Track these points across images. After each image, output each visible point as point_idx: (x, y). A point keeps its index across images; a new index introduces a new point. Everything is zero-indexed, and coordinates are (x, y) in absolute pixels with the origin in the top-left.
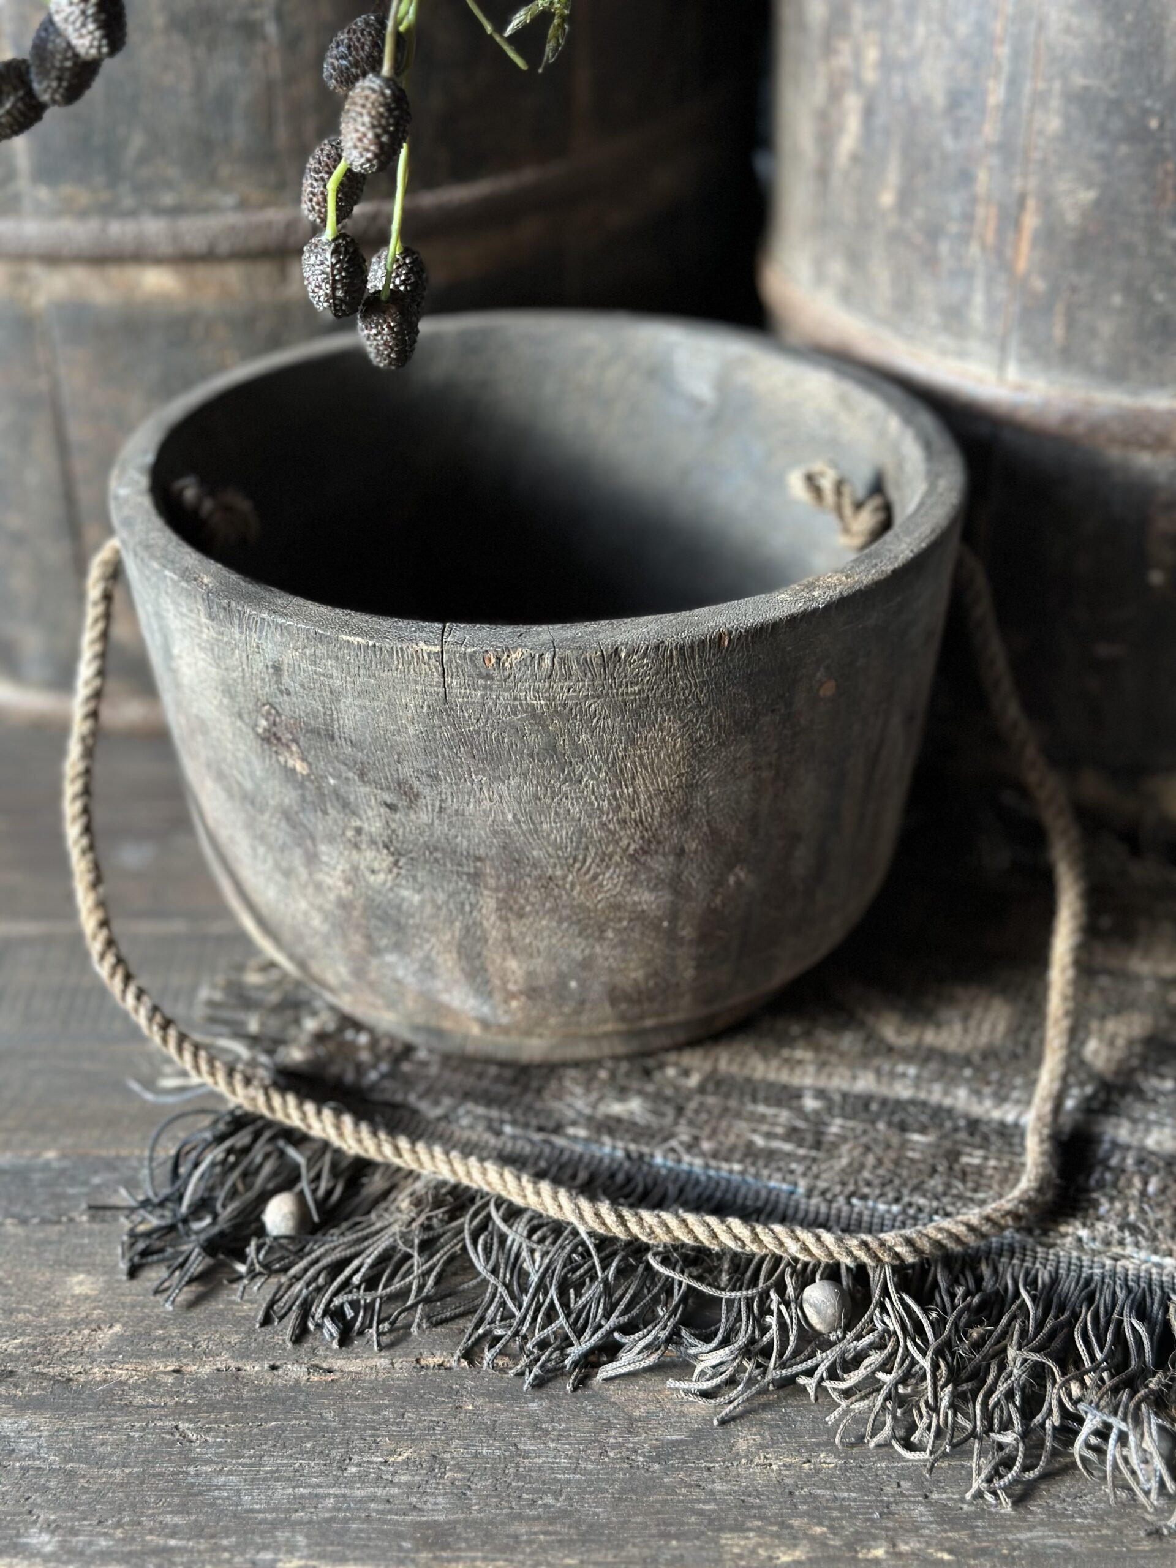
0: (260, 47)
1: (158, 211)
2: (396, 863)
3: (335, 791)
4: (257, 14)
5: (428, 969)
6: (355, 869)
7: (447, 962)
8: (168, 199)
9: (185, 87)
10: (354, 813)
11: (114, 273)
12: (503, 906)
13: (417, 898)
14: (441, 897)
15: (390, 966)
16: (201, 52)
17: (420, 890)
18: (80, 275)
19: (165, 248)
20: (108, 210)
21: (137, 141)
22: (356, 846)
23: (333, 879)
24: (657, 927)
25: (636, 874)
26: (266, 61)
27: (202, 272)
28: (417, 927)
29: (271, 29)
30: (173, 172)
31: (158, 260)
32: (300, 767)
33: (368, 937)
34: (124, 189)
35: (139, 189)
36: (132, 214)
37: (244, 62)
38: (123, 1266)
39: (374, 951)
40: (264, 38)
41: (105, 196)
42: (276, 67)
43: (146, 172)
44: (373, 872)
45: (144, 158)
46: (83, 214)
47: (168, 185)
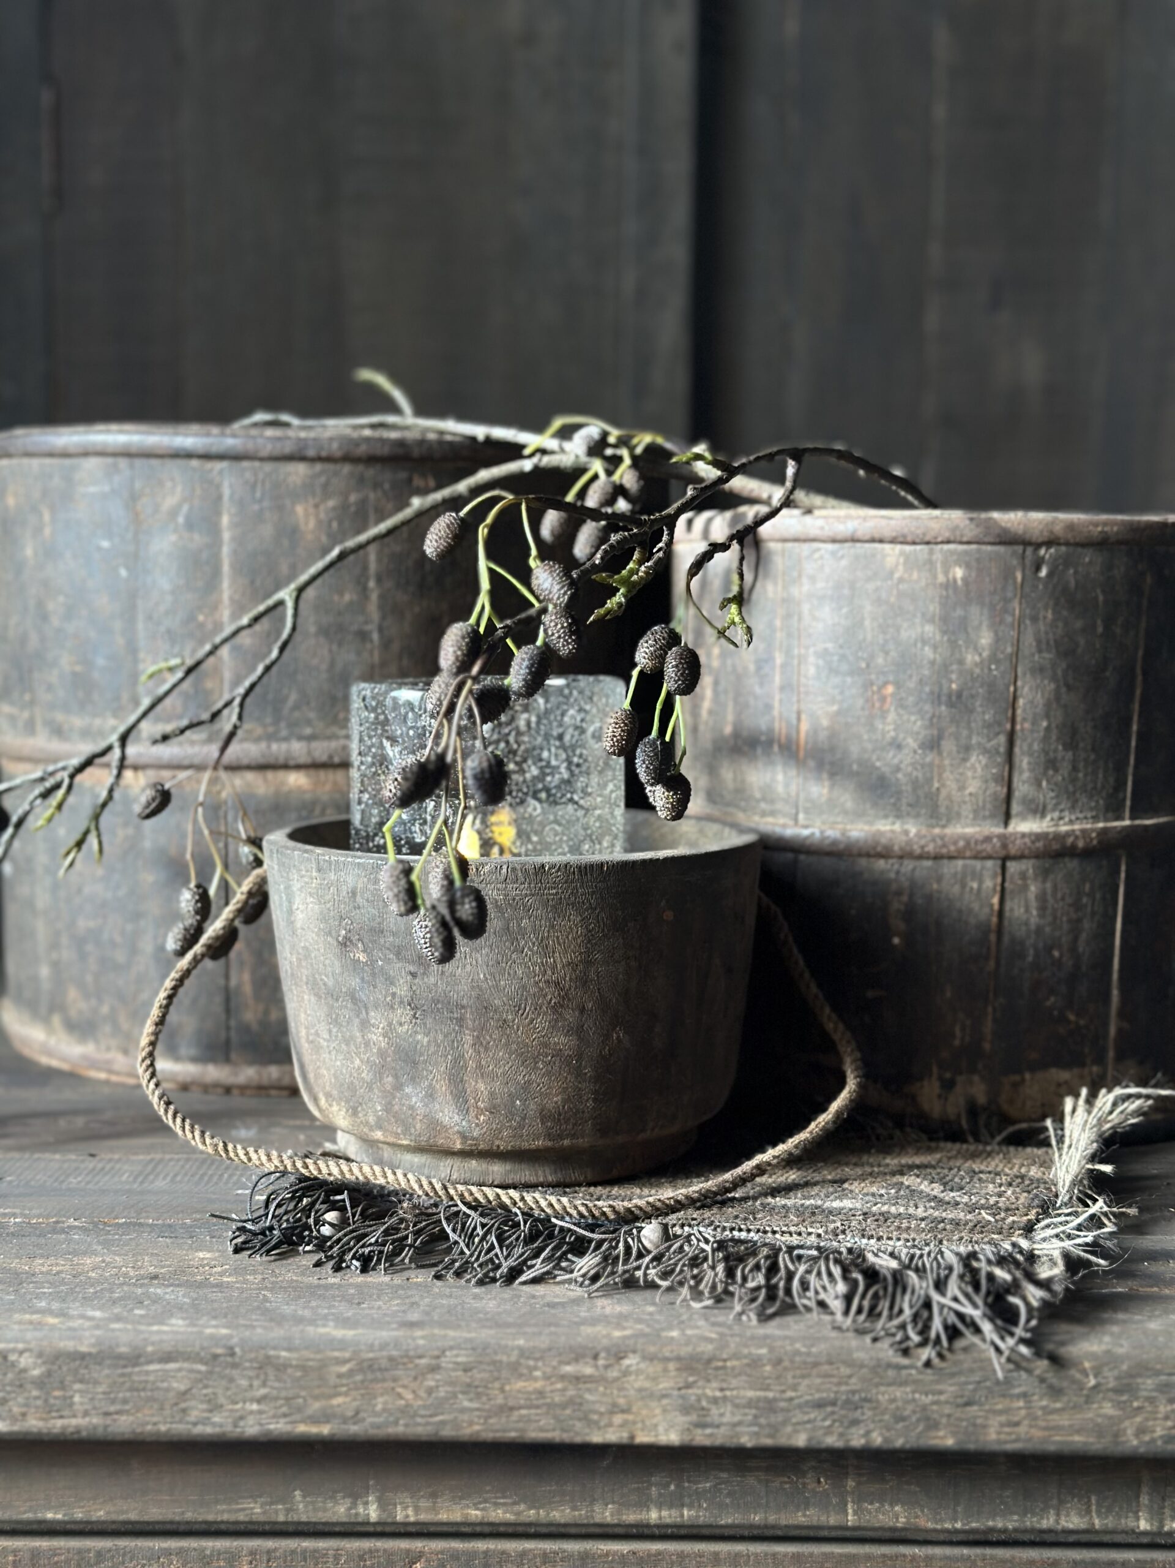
0: (368, 646)
1: (300, 738)
2: (414, 1016)
3: (382, 968)
4: (368, 627)
5: (431, 1095)
6: (390, 1024)
7: (442, 1087)
8: (308, 731)
9: (324, 667)
10: (392, 983)
11: (270, 775)
12: (477, 1042)
13: (426, 1039)
14: (440, 1037)
15: (409, 1097)
16: (335, 647)
17: (427, 1034)
18: (250, 776)
19: (303, 759)
20: (271, 737)
21: (293, 697)
22: (392, 1007)
23: (376, 1037)
24: (569, 1064)
25: (556, 1021)
26: (371, 652)
27: (322, 774)
28: (425, 1062)
29: (375, 636)
30: (312, 715)
31: (298, 767)
32: (362, 957)
33: (396, 1077)
34: (283, 725)
35: (292, 725)
36: (286, 739)
37: (359, 653)
38: (231, 1249)
39: (399, 1087)
40: (371, 641)
41: (271, 729)
42: (376, 658)
43: (297, 714)
44: (401, 1024)
45: (296, 707)
46: (258, 740)
47: (309, 722)
